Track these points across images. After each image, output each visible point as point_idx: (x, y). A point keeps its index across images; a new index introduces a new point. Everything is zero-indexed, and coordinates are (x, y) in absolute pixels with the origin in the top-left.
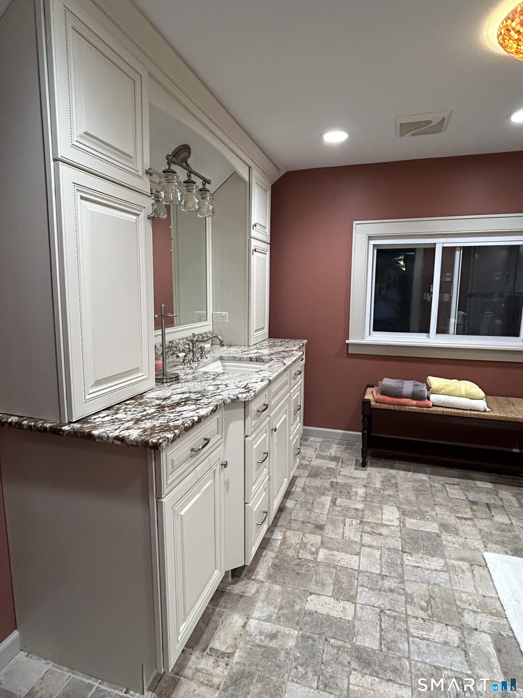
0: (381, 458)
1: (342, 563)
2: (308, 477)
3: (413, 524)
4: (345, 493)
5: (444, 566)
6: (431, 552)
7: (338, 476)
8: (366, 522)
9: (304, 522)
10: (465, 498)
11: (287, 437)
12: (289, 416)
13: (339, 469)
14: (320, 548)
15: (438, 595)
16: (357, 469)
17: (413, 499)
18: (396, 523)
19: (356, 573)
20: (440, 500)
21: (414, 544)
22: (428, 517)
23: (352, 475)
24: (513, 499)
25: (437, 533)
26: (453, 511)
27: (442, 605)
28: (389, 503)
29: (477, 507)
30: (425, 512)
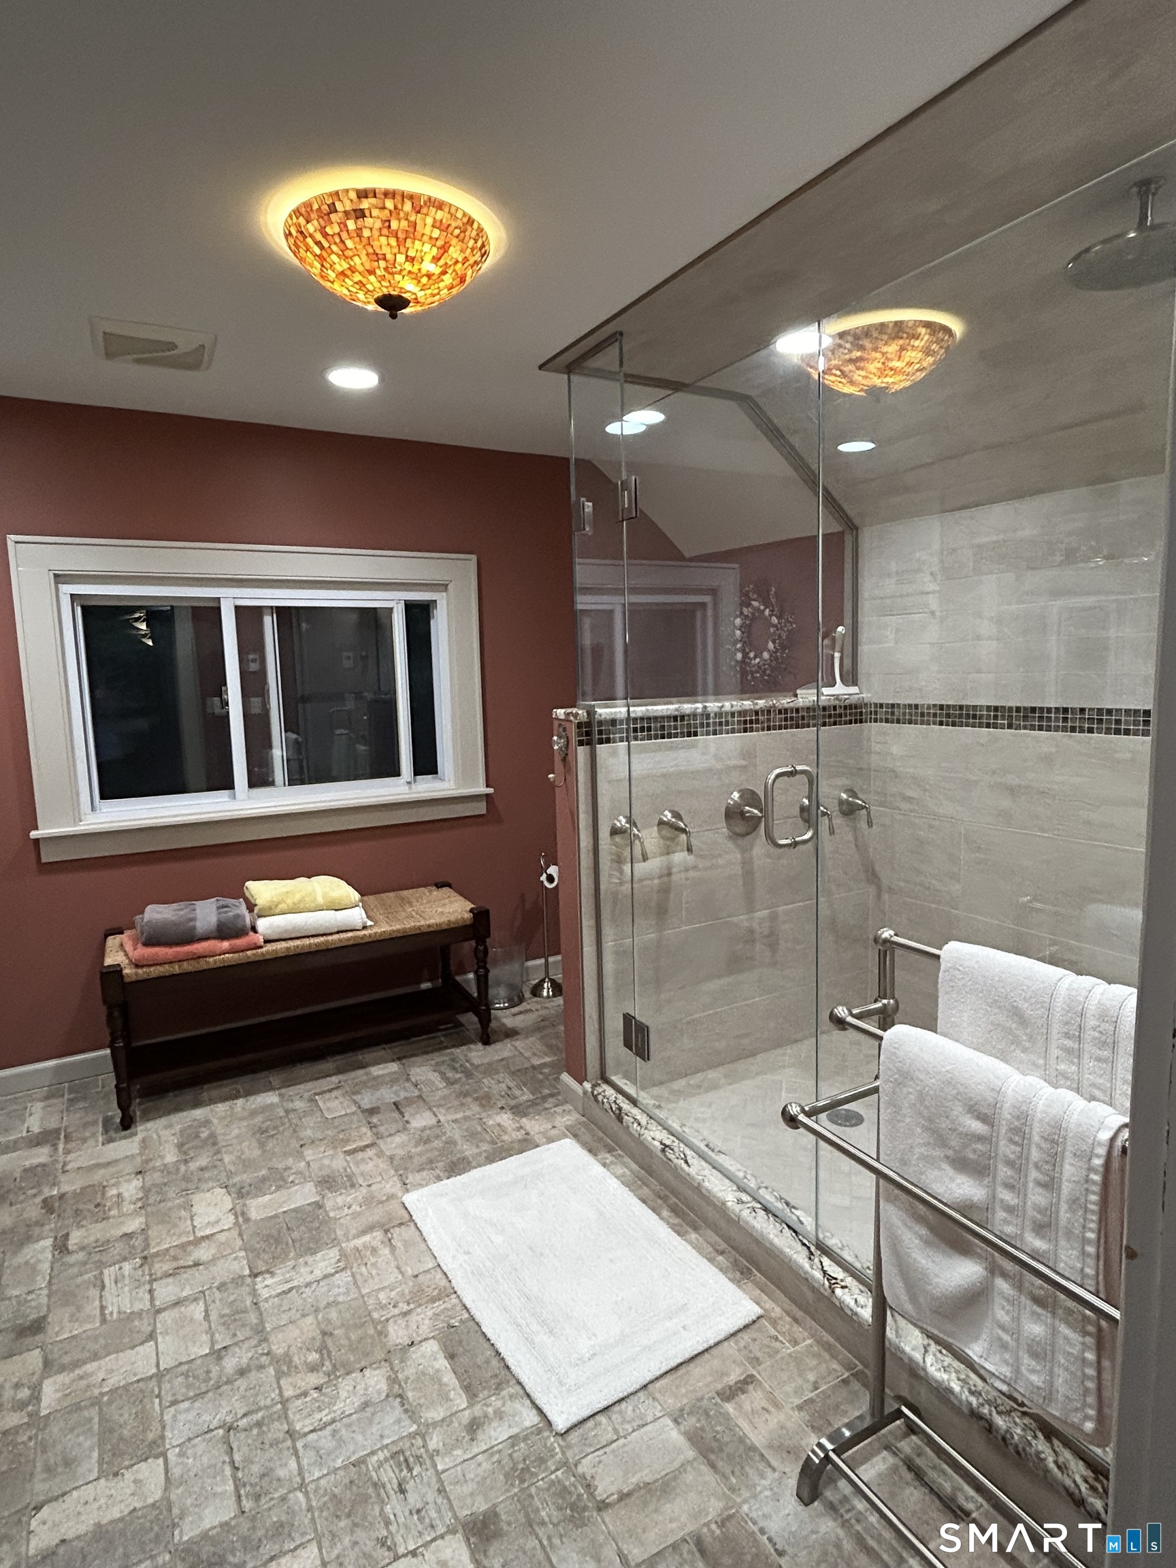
0: (168, 1091)
1: (113, 1381)
3: (263, 1206)
4: (89, 1211)
5: (339, 1261)
6: (312, 1246)
7: (62, 1178)
8: (157, 1254)
10: (354, 1109)
13: (61, 1159)
14: (41, 1380)
15: (338, 1323)
16: (111, 1140)
17: (256, 1153)
18: (229, 1221)
19: (153, 1384)
20: (309, 1132)
21: (273, 1249)
22: (291, 1179)
23: (101, 1161)
24: (434, 1077)
25: (314, 1202)
26: (335, 1143)
27: (349, 1338)
28: (205, 1186)
29: (380, 1116)
30: (285, 1170)
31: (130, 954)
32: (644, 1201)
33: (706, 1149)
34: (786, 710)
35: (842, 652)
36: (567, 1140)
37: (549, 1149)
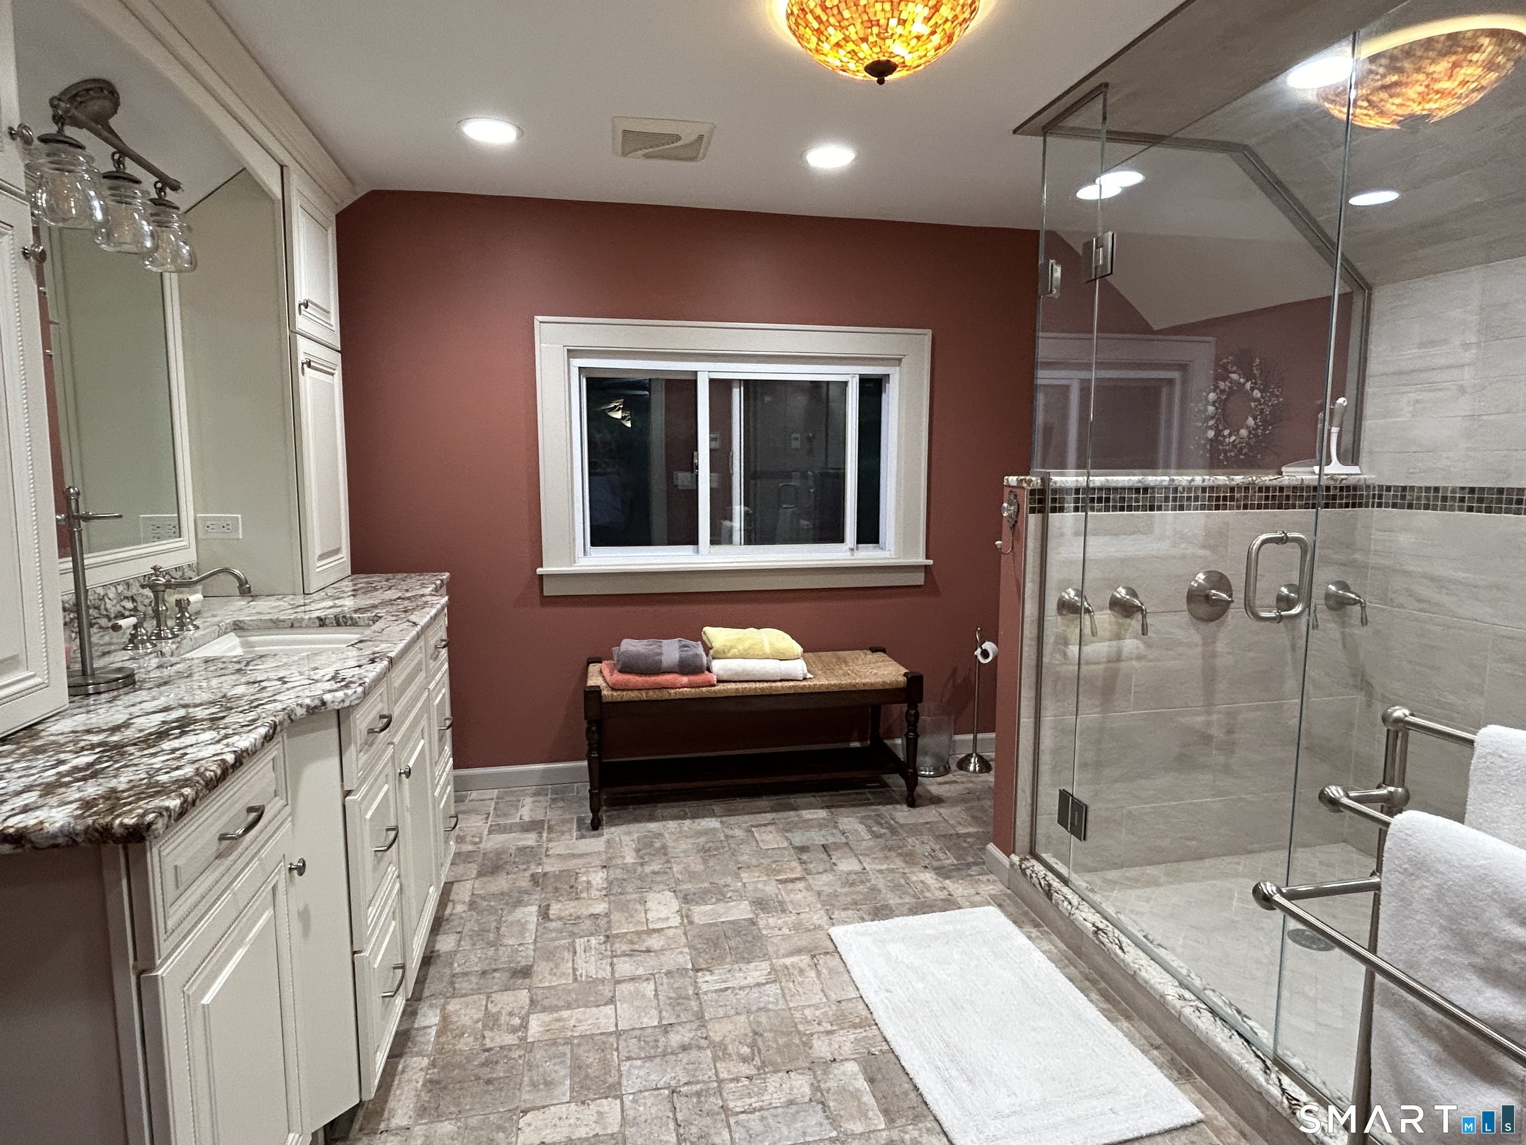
0: (628, 804)
1: (582, 1029)
2: (476, 878)
3: (705, 914)
4: (565, 890)
5: (769, 973)
6: (746, 956)
7: (545, 860)
8: (617, 936)
9: (484, 973)
10: (786, 844)
11: (430, 791)
12: (430, 742)
13: (545, 845)
14: (528, 1014)
15: (768, 1027)
16: (583, 837)
17: (700, 867)
18: (675, 921)
19: (612, 1039)
20: (746, 857)
21: (712, 951)
22: (729, 895)
23: (574, 852)
24: (861, 828)
25: (749, 919)
26: (770, 872)
27: (776, 1041)
28: (655, 888)
29: (808, 854)
30: (725, 886)
31: (608, 679)
32: (1071, 980)
33: (1144, 940)
34: (1267, 488)
35: (1341, 426)
36: (990, 907)
37: (973, 913)
